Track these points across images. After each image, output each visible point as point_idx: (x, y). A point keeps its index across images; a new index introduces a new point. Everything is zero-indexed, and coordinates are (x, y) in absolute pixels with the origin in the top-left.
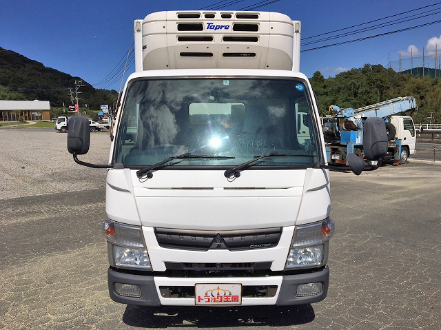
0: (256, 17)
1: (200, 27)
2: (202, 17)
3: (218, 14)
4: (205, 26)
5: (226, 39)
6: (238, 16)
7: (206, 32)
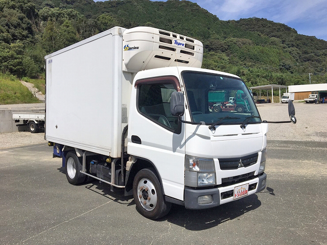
0: (193, 42)
1: (170, 42)
2: (171, 36)
3: (178, 36)
4: (173, 42)
5: (182, 52)
6: (187, 40)
7: (173, 45)
